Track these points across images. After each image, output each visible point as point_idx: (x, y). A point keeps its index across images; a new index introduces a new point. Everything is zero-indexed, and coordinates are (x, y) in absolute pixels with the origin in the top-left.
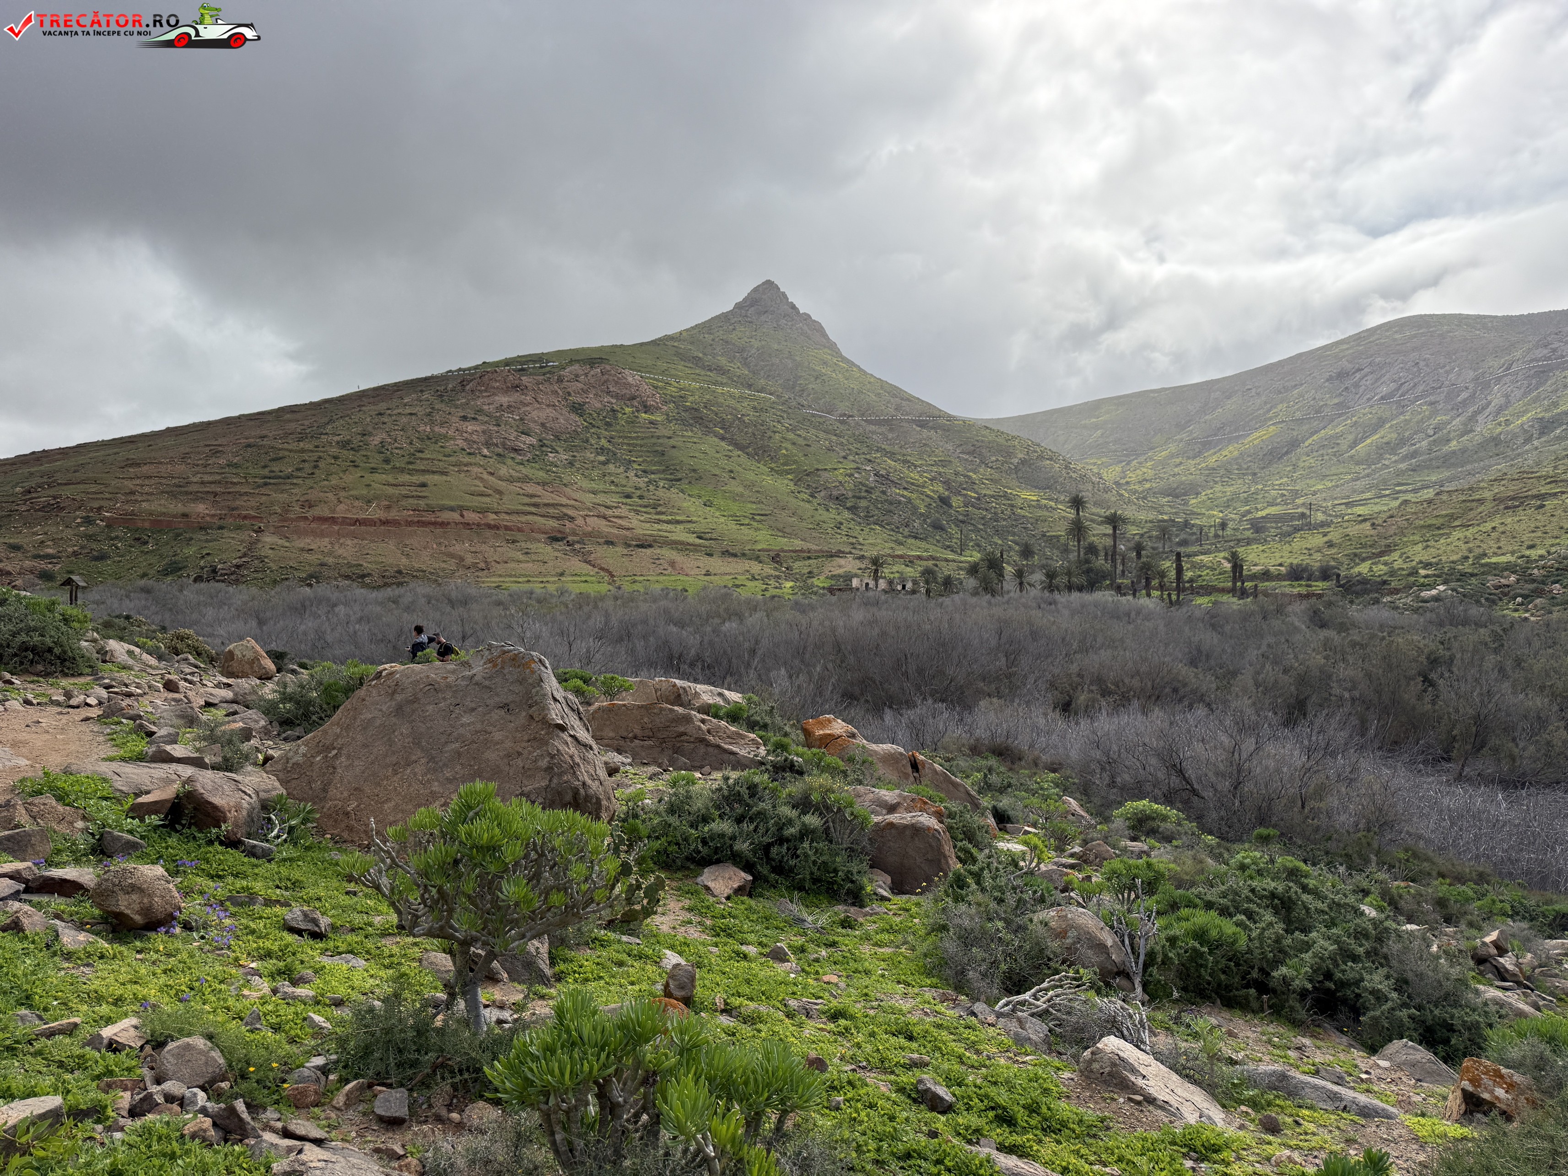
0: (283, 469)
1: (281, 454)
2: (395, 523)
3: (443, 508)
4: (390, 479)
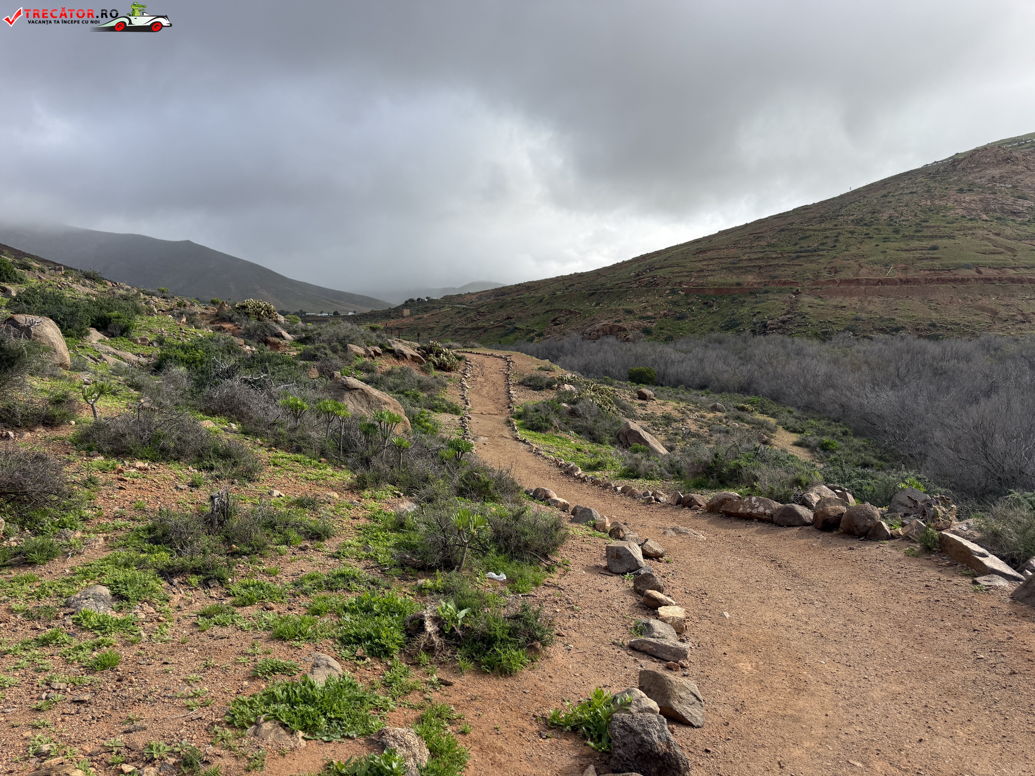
0: (811, 244)
1: (808, 233)
2: (916, 281)
3: (959, 267)
4: (902, 245)
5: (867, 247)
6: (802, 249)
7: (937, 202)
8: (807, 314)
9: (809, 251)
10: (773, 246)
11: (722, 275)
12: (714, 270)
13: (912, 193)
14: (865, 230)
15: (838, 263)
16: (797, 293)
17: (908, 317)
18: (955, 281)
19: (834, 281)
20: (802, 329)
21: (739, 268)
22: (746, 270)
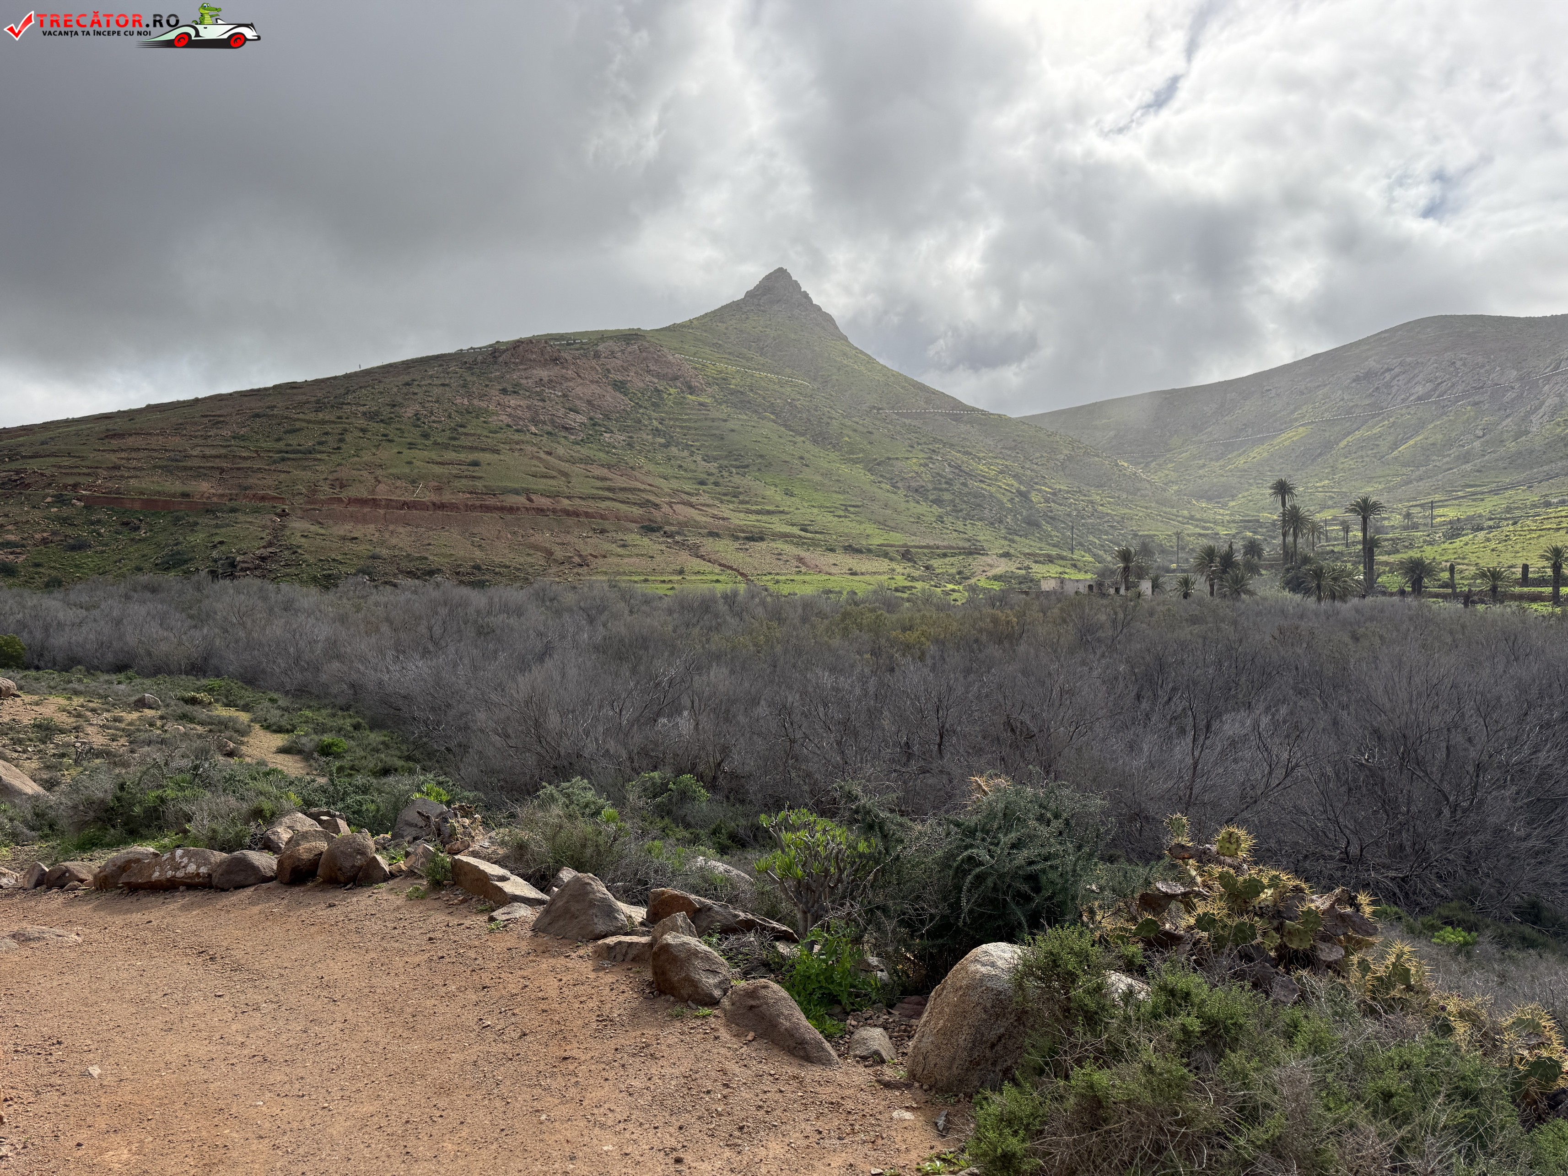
0: (303, 442)
1: (298, 425)
2: (453, 507)
3: (506, 491)
4: (434, 455)
5: (386, 454)
6: (289, 448)
7: (476, 402)
8: (299, 547)
9: (299, 452)
10: (243, 438)
11: (155, 479)
12: (141, 469)
13: (443, 385)
14: (382, 429)
15: (344, 473)
16: (283, 514)
17: (445, 556)
18: (502, 509)
19: (340, 500)
20: (293, 570)
21: (185, 468)
22: (198, 473)
